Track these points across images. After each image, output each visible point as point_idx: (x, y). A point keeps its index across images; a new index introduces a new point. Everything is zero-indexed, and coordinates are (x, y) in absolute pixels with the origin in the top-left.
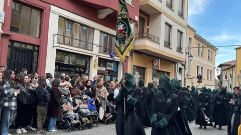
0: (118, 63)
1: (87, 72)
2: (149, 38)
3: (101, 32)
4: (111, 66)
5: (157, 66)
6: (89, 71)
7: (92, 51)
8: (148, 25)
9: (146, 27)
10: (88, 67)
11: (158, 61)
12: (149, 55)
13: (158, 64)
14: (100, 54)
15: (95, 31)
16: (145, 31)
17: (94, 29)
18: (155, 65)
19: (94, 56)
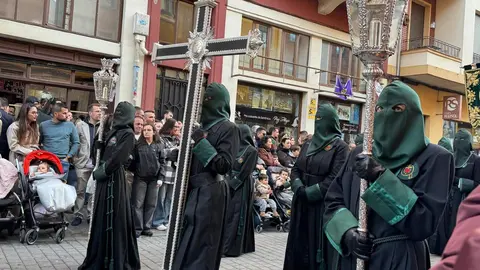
0: (361, 105)
1: (295, 124)
2: (434, 48)
3: (325, 41)
4: (345, 113)
5: (456, 112)
6: (299, 122)
7: (306, 81)
8: (433, 19)
9: (428, 25)
10: (297, 114)
11: (458, 100)
12: (435, 88)
13: (457, 107)
14: (322, 88)
15: (313, 40)
16: (427, 33)
17: (309, 36)
18: (449, 108)
19: (310, 92)
